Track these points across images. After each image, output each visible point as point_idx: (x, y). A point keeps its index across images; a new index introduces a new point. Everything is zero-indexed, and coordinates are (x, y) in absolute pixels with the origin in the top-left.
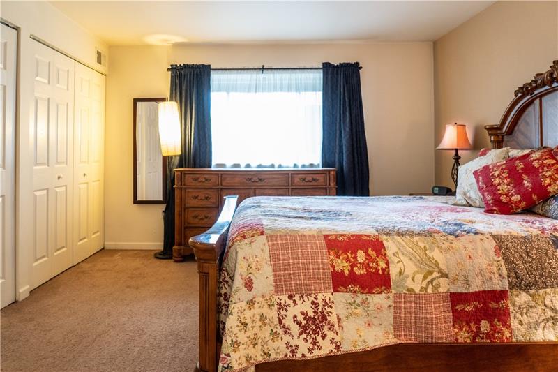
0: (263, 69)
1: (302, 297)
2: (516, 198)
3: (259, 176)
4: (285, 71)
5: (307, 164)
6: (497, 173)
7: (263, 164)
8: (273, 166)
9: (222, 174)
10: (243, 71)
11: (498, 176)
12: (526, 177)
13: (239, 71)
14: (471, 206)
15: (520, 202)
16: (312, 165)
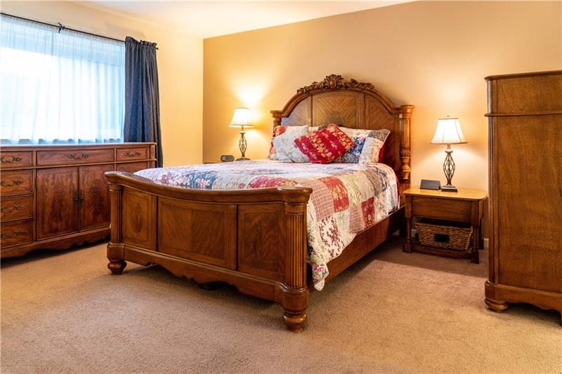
0: (61, 28)
1: (327, 219)
2: (329, 154)
3: (84, 152)
4: (86, 36)
5: (108, 139)
6: (314, 141)
7: (61, 139)
8: (70, 140)
9: (37, 151)
10: (34, 24)
11: (316, 142)
12: (332, 142)
13: (30, 23)
14: (294, 162)
15: (332, 156)
16: (111, 140)
